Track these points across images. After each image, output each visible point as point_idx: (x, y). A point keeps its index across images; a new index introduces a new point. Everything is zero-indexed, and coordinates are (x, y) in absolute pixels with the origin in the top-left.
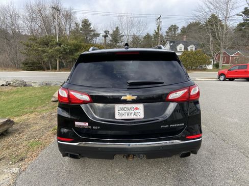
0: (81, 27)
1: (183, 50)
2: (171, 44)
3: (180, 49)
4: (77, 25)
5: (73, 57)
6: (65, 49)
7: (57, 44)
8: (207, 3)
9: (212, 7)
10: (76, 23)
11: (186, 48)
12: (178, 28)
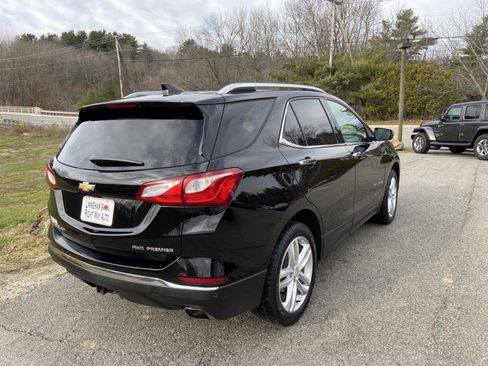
0: (395, 28)
4: (386, 24)
5: (357, 94)
6: (341, 81)
7: (328, 70)
10: (384, 22)
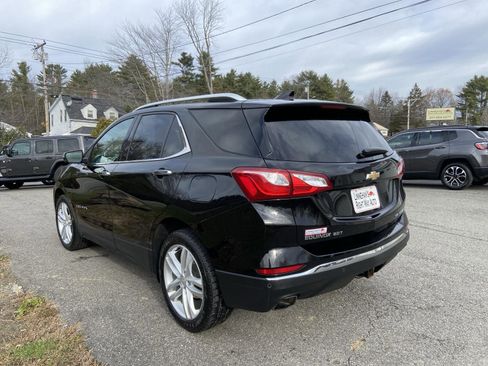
1: (95, 117)
2: (69, 104)
3: (90, 116)
8: (133, 34)
9: (141, 42)
11: (100, 114)
12: (64, 71)
